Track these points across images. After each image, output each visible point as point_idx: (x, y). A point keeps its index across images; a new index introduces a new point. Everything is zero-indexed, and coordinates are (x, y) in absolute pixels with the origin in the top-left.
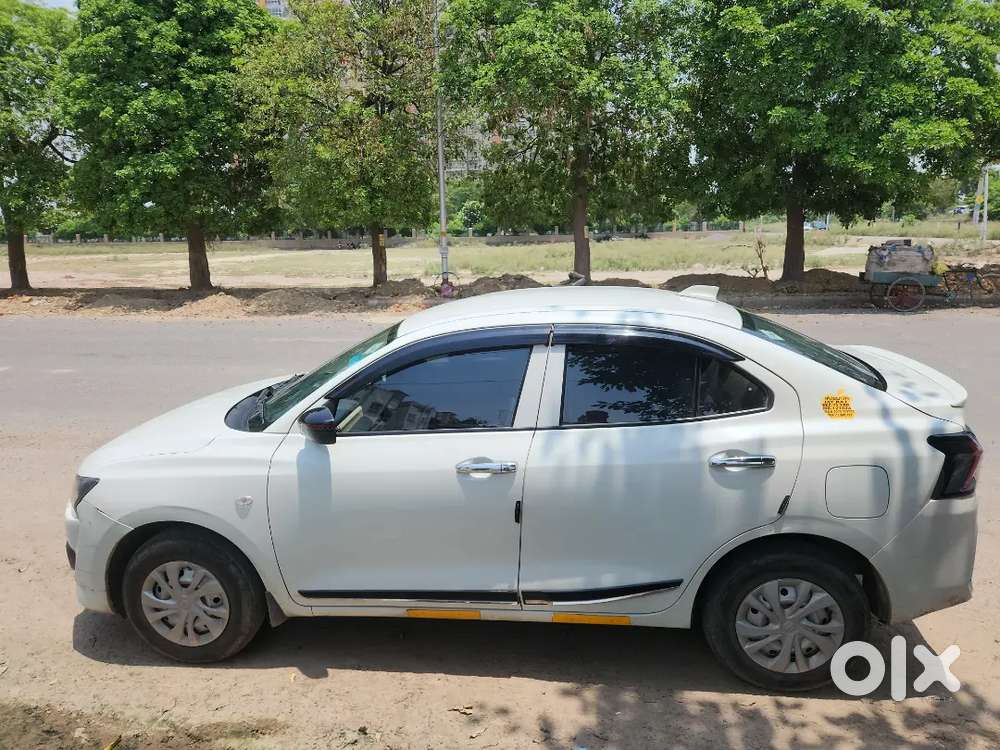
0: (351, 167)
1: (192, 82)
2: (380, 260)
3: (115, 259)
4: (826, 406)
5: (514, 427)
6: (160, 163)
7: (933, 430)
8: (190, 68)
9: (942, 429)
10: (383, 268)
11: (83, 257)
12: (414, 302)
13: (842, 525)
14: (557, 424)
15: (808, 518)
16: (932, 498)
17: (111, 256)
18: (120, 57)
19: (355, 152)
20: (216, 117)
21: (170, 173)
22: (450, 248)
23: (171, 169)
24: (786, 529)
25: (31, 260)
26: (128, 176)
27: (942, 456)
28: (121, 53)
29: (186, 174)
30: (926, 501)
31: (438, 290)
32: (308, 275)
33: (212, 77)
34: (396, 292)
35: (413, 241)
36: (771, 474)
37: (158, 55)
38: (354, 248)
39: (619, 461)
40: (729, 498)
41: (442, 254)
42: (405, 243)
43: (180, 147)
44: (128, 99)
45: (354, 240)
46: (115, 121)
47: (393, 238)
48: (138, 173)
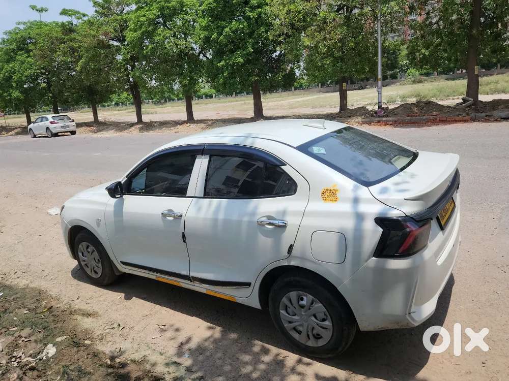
0: (322, 48)
1: (251, 14)
2: (343, 98)
3: (245, 103)
4: (323, 194)
5: (187, 196)
6: (236, 58)
7: (380, 214)
8: (250, 7)
9: (386, 214)
10: (345, 102)
11: (234, 103)
12: (357, 120)
13: (320, 265)
14: (203, 196)
15: (303, 258)
16: (374, 256)
17: (243, 102)
18: (220, 8)
19: (325, 39)
20: (261, 31)
21: (240, 62)
22: (383, 88)
23: (241, 60)
24: (293, 263)
25: (195, 108)
26: (223, 65)
27: (380, 230)
28: (220, 6)
29: (248, 61)
30: (369, 258)
31: (376, 113)
32: (324, 106)
33: (260, 10)
34: (349, 115)
35: (398, 82)
36: (284, 232)
37: (236, 3)
38: (363, 89)
39: (221, 216)
40: (265, 242)
41: (378, 91)
42: (393, 83)
43: (245, 49)
44: (224, 28)
45: (362, 84)
46: (218, 39)
47: (386, 80)
48: (227, 63)
